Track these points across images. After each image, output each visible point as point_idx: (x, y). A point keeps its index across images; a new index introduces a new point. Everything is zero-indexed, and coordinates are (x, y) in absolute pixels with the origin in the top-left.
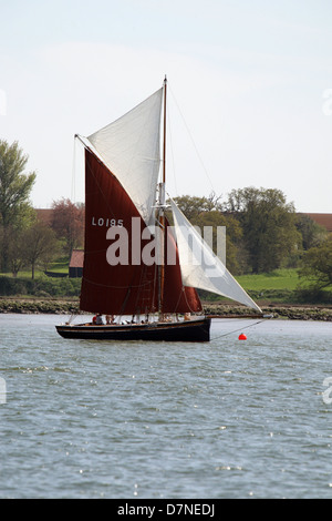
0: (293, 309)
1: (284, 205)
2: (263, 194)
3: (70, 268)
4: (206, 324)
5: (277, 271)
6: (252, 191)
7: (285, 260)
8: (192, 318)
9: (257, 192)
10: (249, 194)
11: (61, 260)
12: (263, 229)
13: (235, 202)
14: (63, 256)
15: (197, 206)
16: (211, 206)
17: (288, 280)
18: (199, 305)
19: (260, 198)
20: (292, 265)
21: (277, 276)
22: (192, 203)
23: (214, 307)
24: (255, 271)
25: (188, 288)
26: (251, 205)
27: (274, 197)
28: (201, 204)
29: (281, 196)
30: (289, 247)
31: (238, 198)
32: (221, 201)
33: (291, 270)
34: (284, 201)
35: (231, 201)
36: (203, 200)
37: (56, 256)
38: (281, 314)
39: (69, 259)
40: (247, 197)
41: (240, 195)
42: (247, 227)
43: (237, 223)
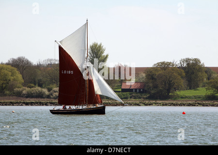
0: (204, 102)
1: (200, 64)
2: (192, 60)
3: (122, 89)
4: (104, 108)
5: (198, 88)
6: (188, 59)
7: (201, 84)
8: (98, 106)
9: (190, 60)
10: (187, 60)
11: (118, 86)
12: (193, 73)
13: (182, 64)
14: (119, 84)
15: (168, 65)
16: (173, 65)
17: (202, 92)
18: (101, 101)
19: (191, 62)
20: (204, 86)
21: (198, 90)
22: (166, 64)
23: (175, 102)
24: (190, 89)
25: (97, 95)
26: (188, 64)
27: (197, 61)
28: (170, 65)
29: (199, 61)
30: (203, 80)
31: (183, 62)
32: (177, 63)
33: (203, 88)
34: (200, 63)
35: (181, 63)
36: (170, 63)
37: (116, 85)
38: (200, 104)
39: (121, 85)
40: (187, 61)
41: (184, 61)
42: (187, 73)
43: (183, 71)
